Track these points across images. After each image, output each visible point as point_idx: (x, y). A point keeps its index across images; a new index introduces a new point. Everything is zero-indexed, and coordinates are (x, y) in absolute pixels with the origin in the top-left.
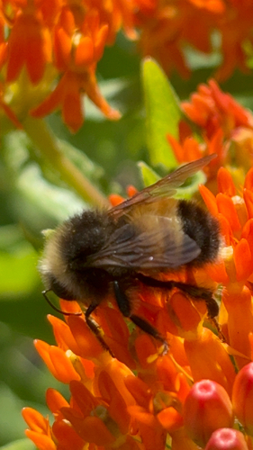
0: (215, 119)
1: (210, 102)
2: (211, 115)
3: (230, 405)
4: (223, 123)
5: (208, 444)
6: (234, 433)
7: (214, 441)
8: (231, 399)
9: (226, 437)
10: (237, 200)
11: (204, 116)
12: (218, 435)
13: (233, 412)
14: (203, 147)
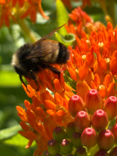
0: (80, 20)
1: (78, 14)
2: (78, 18)
3: (84, 104)
4: (82, 20)
5: (76, 116)
6: (85, 113)
7: (78, 115)
8: (84, 102)
9: (82, 113)
10: (88, 41)
11: (76, 18)
12: (80, 113)
13: (85, 106)
14: (76, 28)
